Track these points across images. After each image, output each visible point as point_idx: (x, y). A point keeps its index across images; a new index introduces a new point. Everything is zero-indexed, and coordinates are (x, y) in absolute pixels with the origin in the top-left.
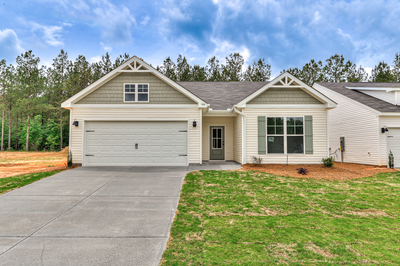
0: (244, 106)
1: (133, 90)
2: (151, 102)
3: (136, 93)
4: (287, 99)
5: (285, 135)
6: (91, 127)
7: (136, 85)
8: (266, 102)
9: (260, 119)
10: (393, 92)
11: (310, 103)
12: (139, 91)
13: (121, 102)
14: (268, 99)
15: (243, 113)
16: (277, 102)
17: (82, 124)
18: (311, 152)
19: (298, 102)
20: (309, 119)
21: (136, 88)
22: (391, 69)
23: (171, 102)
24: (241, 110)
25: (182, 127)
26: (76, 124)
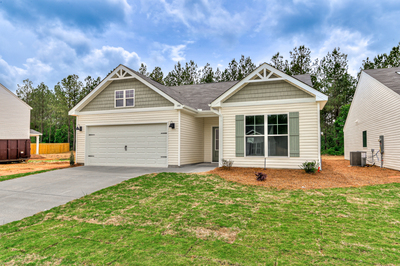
0: (219, 105)
1: (122, 97)
2: (136, 107)
3: (124, 98)
4: (268, 95)
5: (266, 135)
6: (93, 131)
7: (124, 91)
8: (245, 100)
9: (238, 119)
12: (127, 96)
13: (113, 108)
14: (246, 96)
15: (220, 113)
16: (257, 99)
17: (84, 129)
18: (297, 155)
19: (282, 97)
20: (295, 116)
21: (125, 94)
23: (153, 105)
25: (164, 129)
26: (81, 129)
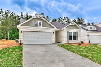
2: (42, 27)
3: (38, 24)
5: (73, 36)
6: (25, 33)
7: (38, 22)
9: (67, 32)
10: (88, 27)
11: (77, 29)
12: (39, 23)
13: (34, 26)
15: (64, 30)
17: (23, 32)
18: (77, 40)
20: (77, 32)
21: (38, 23)
22: (77, 21)
24: (63, 30)
25: (50, 33)
